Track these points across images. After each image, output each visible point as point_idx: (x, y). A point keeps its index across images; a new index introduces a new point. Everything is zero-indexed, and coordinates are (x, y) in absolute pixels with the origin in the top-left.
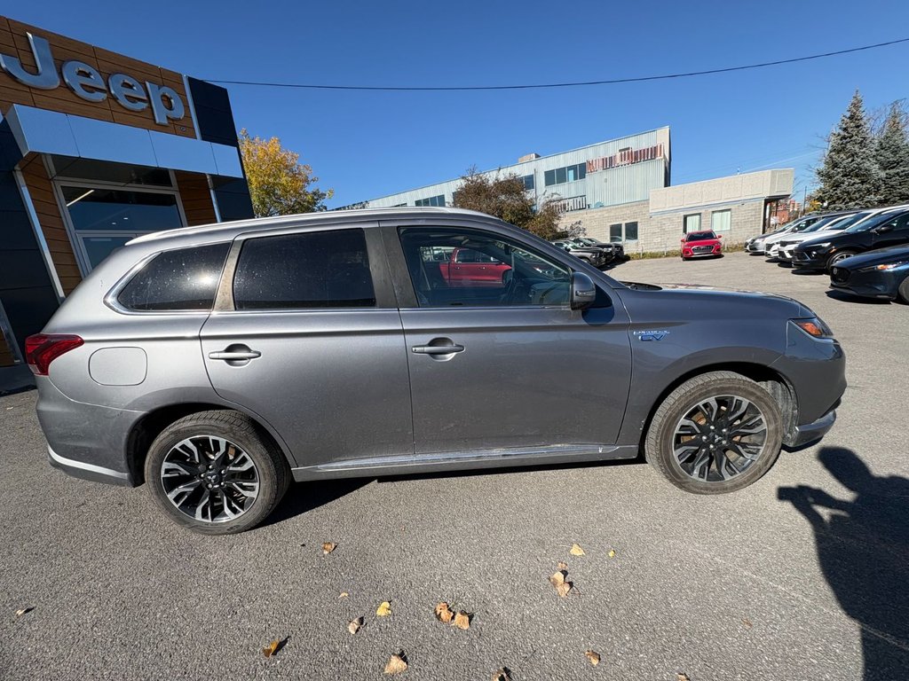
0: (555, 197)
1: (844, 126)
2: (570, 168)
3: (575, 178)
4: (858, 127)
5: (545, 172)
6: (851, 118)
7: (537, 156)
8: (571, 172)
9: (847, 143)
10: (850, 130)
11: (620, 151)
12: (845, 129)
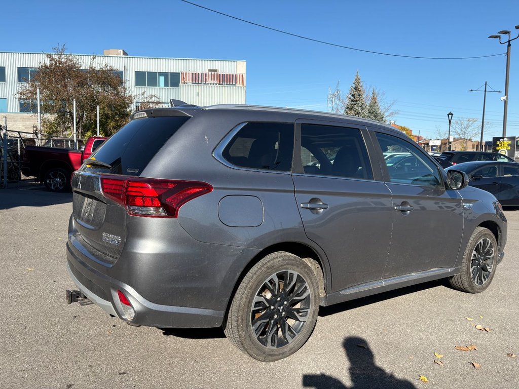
0: (154, 99)
1: (352, 93)
2: (161, 74)
3: (166, 84)
4: (359, 95)
5: (136, 72)
6: (356, 88)
7: (125, 54)
8: (162, 79)
9: (354, 104)
10: (356, 96)
11: (210, 70)
12: (353, 95)
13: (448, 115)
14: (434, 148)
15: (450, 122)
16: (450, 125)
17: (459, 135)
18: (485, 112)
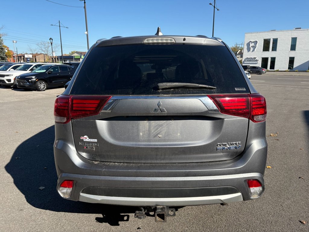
13: (50, 39)
14: (28, 59)
15: (52, 44)
16: (52, 46)
17: (44, 51)
18: (62, 45)
